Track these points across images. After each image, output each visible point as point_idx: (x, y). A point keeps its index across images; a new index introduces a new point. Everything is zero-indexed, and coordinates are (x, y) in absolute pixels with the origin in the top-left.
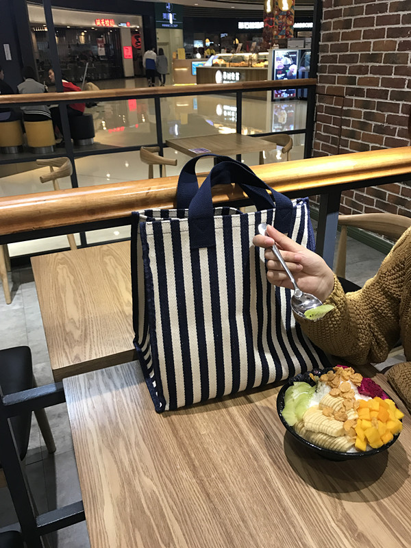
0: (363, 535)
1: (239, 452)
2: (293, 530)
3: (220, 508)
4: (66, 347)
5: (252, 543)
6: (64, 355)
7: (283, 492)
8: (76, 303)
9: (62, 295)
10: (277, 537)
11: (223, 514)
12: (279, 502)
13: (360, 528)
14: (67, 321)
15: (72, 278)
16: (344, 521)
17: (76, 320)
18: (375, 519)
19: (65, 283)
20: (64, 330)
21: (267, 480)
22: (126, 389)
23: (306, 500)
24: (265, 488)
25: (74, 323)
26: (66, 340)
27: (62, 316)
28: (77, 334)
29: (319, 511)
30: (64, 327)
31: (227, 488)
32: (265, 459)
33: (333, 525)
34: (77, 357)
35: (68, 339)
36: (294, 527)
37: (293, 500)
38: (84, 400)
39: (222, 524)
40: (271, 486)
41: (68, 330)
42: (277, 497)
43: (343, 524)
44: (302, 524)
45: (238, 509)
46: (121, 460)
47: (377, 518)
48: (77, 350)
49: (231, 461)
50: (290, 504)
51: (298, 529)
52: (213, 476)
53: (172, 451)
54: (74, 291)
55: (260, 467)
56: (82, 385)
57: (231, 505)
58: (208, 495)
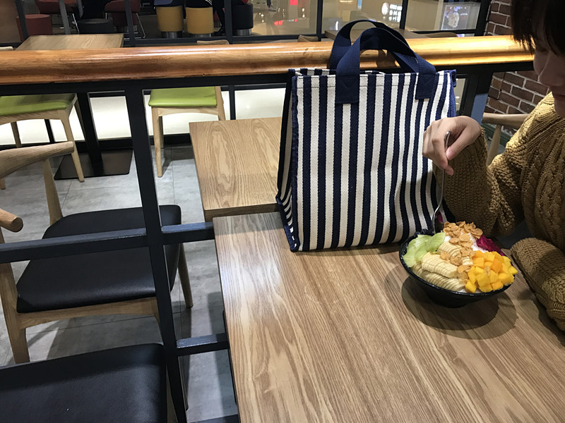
0: (461, 360)
1: (361, 289)
2: (399, 348)
3: (337, 324)
4: (217, 195)
5: (361, 350)
6: (215, 200)
7: (395, 321)
8: (228, 163)
9: (216, 156)
10: (384, 350)
11: (340, 329)
12: (390, 327)
13: (459, 355)
14: (219, 176)
15: (225, 143)
16: (446, 348)
17: (227, 176)
18: (474, 352)
19: (219, 146)
20: (217, 182)
21: (382, 311)
22: (266, 232)
23: (414, 330)
24: (379, 316)
25: (226, 178)
26: (217, 190)
27: (215, 171)
28: (227, 186)
29: (425, 339)
30: (216, 179)
31: (346, 312)
32: (383, 297)
33: (435, 349)
34: (226, 203)
35: (219, 189)
36: (400, 346)
37: (403, 328)
38: (230, 235)
39: (338, 335)
40: (384, 316)
41: (219, 182)
42: (389, 324)
43: (444, 350)
44: (408, 345)
45: (353, 327)
46: (258, 281)
47: (476, 351)
48: (226, 198)
49: (352, 294)
50: (400, 331)
51: (404, 348)
52: (334, 302)
53: (301, 280)
54: (226, 153)
55: (377, 301)
56: (230, 226)
57: (348, 323)
58: (329, 314)
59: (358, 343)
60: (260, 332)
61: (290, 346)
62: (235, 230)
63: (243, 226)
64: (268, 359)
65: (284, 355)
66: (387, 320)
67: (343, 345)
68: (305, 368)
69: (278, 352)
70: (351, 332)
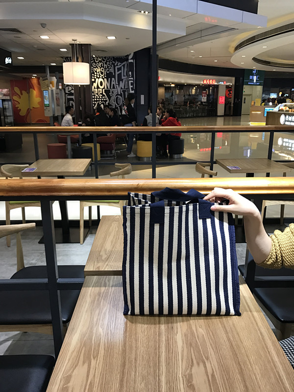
0: (193, 386)
1: (153, 331)
2: (157, 371)
3: (127, 351)
5: (134, 369)
6: (93, 265)
7: (164, 354)
8: (112, 242)
9: (107, 238)
10: (147, 372)
11: (127, 354)
12: (159, 357)
13: (194, 382)
14: (103, 250)
16: (187, 376)
17: (107, 250)
18: (205, 382)
19: (112, 231)
20: (99, 254)
21: (159, 346)
23: (173, 361)
24: (155, 350)
26: (97, 258)
27: (102, 247)
28: (104, 257)
29: (177, 368)
30: (100, 252)
31: (136, 344)
32: (164, 337)
33: (180, 376)
34: (99, 267)
35: (99, 258)
36: (159, 370)
37: (166, 359)
38: (91, 288)
39: (124, 358)
40: (159, 350)
41: (101, 254)
42: (159, 355)
44: (164, 370)
45: (136, 354)
46: (93, 318)
47: (207, 381)
48: (100, 264)
49: (146, 333)
50: (164, 360)
51: (161, 372)
52: (133, 337)
53: (119, 320)
54: (114, 236)
55: (159, 340)
56: (94, 281)
57: (134, 352)
58: (125, 344)
59: (134, 365)
60: (79, 350)
61: (92, 361)
62: (98, 285)
63: (101, 283)
64: (76, 367)
65: (86, 365)
66: (159, 352)
67: (124, 365)
68: (94, 376)
69: (84, 363)
70: (133, 356)
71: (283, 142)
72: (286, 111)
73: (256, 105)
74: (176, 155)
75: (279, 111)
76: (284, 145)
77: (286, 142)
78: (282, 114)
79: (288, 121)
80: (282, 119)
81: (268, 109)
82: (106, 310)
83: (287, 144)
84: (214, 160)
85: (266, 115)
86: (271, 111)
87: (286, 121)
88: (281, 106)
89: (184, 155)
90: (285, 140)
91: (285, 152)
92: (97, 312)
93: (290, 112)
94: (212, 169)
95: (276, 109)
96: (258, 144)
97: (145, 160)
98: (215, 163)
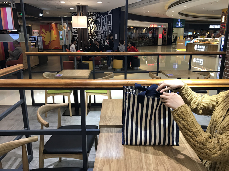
2: (142, 168)
3: (127, 160)
4: (104, 121)
6: (103, 123)
8: (111, 112)
9: (108, 110)
10: (137, 168)
12: (142, 163)
14: (107, 115)
15: (112, 106)
17: (109, 116)
19: (110, 107)
23: (149, 164)
25: (108, 116)
28: (108, 119)
29: (151, 167)
30: (105, 116)
31: (130, 157)
33: (153, 170)
34: (106, 124)
35: (105, 119)
38: (104, 133)
39: (126, 163)
40: (141, 159)
45: (131, 161)
46: (108, 146)
48: (106, 122)
51: (144, 168)
52: (128, 154)
54: (111, 109)
56: (105, 130)
57: (130, 160)
58: (125, 157)
59: (131, 165)
60: (104, 159)
61: (111, 163)
62: (106, 131)
63: (109, 131)
64: (104, 166)
65: (108, 165)
66: (142, 160)
67: (126, 165)
68: (113, 169)
69: (107, 164)
70: (130, 162)
71: (196, 60)
72: (198, 43)
73: (180, 39)
74: (135, 68)
75: (194, 42)
76: (197, 62)
77: (198, 61)
78: (195, 44)
79: (199, 48)
80: (196, 47)
81: (187, 42)
82: (113, 143)
83: (199, 62)
84: (159, 71)
85: (186, 45)
86: (189, 42)
87: (198, 48)
88: (195, 40)
89: (140, 68)
90: (197, 59)
91: (198, 66)
92: (109, 143)
93: (200, 43)
94: (157, 75)
95: (192, 42)
96: (182, 61)
97: (118, 70)
98: (160, 72)
